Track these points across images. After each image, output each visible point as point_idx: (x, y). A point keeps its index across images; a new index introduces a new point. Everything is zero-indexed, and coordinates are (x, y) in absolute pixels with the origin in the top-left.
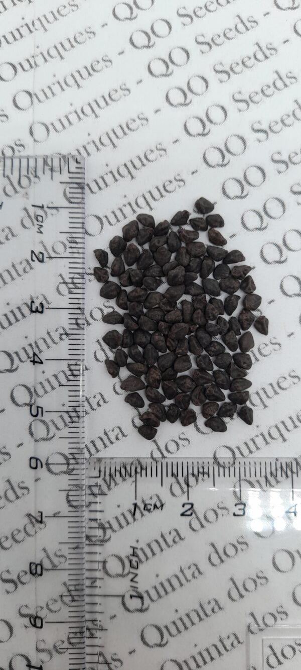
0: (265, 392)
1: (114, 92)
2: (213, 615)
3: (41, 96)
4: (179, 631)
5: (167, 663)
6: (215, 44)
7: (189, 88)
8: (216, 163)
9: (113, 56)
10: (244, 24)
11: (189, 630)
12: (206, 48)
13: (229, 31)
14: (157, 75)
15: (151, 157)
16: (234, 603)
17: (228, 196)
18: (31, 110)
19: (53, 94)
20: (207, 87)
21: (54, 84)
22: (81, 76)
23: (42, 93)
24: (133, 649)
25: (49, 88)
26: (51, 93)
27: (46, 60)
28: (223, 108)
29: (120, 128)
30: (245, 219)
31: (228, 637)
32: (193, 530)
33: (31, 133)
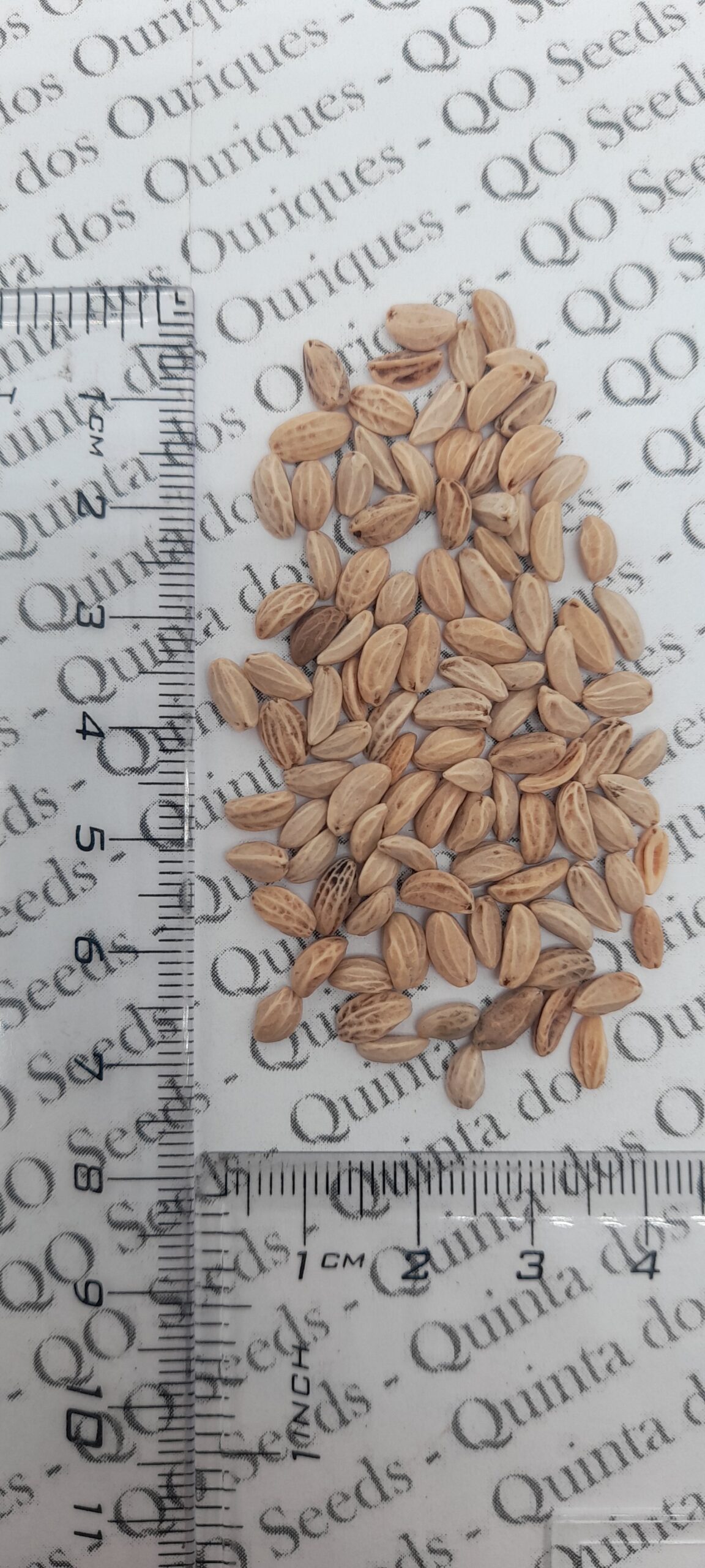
0: (688, 825)
1: (368, 164)
2: (569, 1302)
3: (208, 173)
4: (494, 1338)
5: (467, 1405)
6: (591, 64)
7: (534, 160)
8: (591, 325)
9: (366, 87)
10: (654, 21)
11: (515, 1334)
12: (570, 71)
13: (622, 36)
14: (463, 127)
16: (614, 1277)
17: (615, 399)
18: (184, 201)
19: (234, 168)
20: (573, 157)
22: (295, 127)
23: (208, 164)
24: (392, 1377)
25: (225, 153)
26: (227, 164)
27: (217, 93)
28: (608, 205)
29: (380, 244)
30: (652, 449)
31: (601, 1351)
32: (527, 1117)
33: (186, 253)
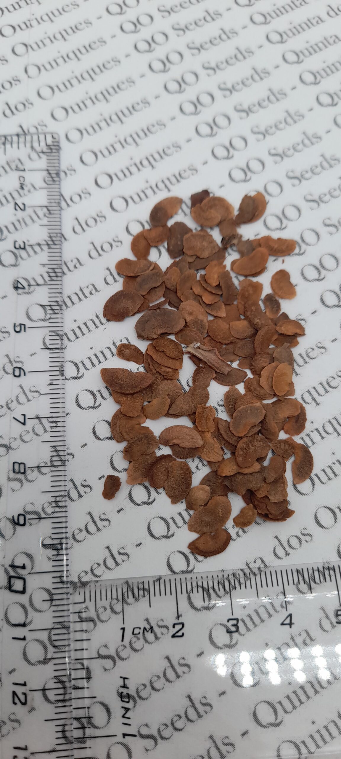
15: (122, 86)
21: (45, 39)
